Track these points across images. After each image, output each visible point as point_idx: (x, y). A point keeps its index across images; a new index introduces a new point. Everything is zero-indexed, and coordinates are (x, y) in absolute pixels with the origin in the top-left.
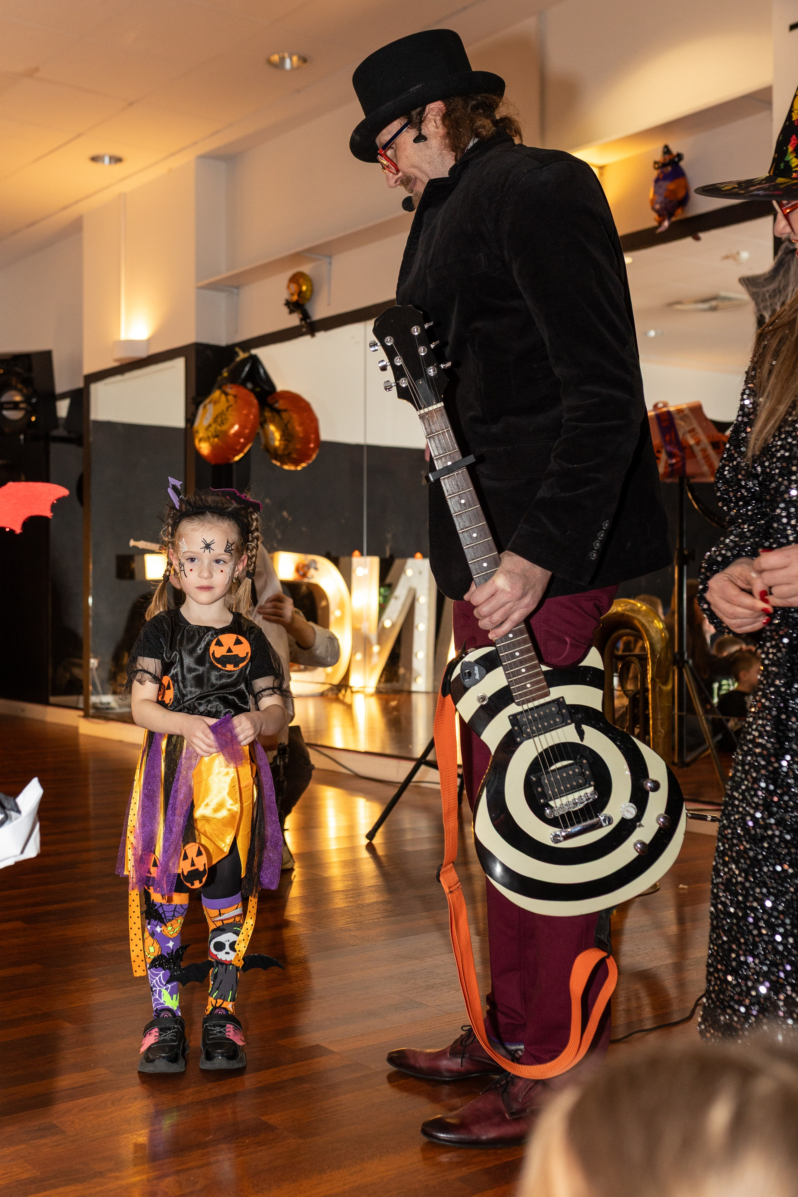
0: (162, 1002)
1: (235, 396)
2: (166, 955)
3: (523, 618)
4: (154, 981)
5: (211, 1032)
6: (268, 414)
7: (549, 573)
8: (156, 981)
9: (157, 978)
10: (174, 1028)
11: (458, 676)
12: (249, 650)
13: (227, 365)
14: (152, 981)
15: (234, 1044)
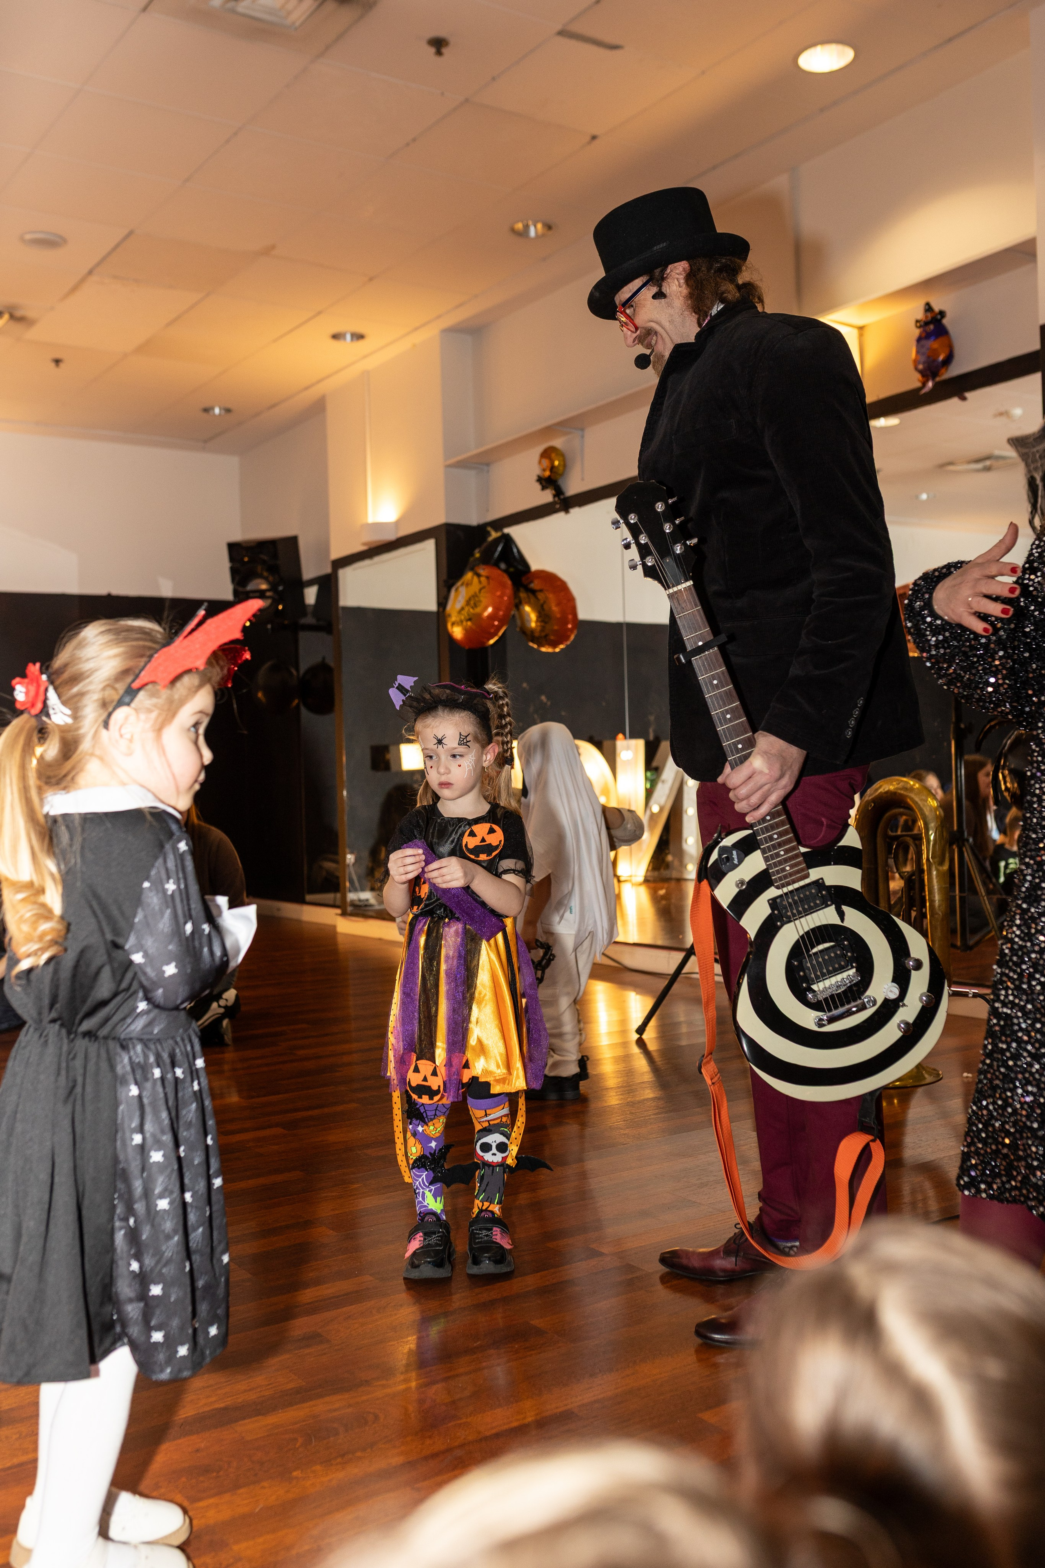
0: (426, 1204)
1: (488, 578)
2: (428, 1155)
3: (781, 800)
4: (418, 1183)
5: (477, 1236)
6: (523, 595)
7: (805, 752)
8: (419, 1183)
9: (420, 1180)
10: (439, 1232)
11: (716, 862)
12: (502, 838)
13: (479, 546)
14: (415, 1183)
15: (501, 1247)
